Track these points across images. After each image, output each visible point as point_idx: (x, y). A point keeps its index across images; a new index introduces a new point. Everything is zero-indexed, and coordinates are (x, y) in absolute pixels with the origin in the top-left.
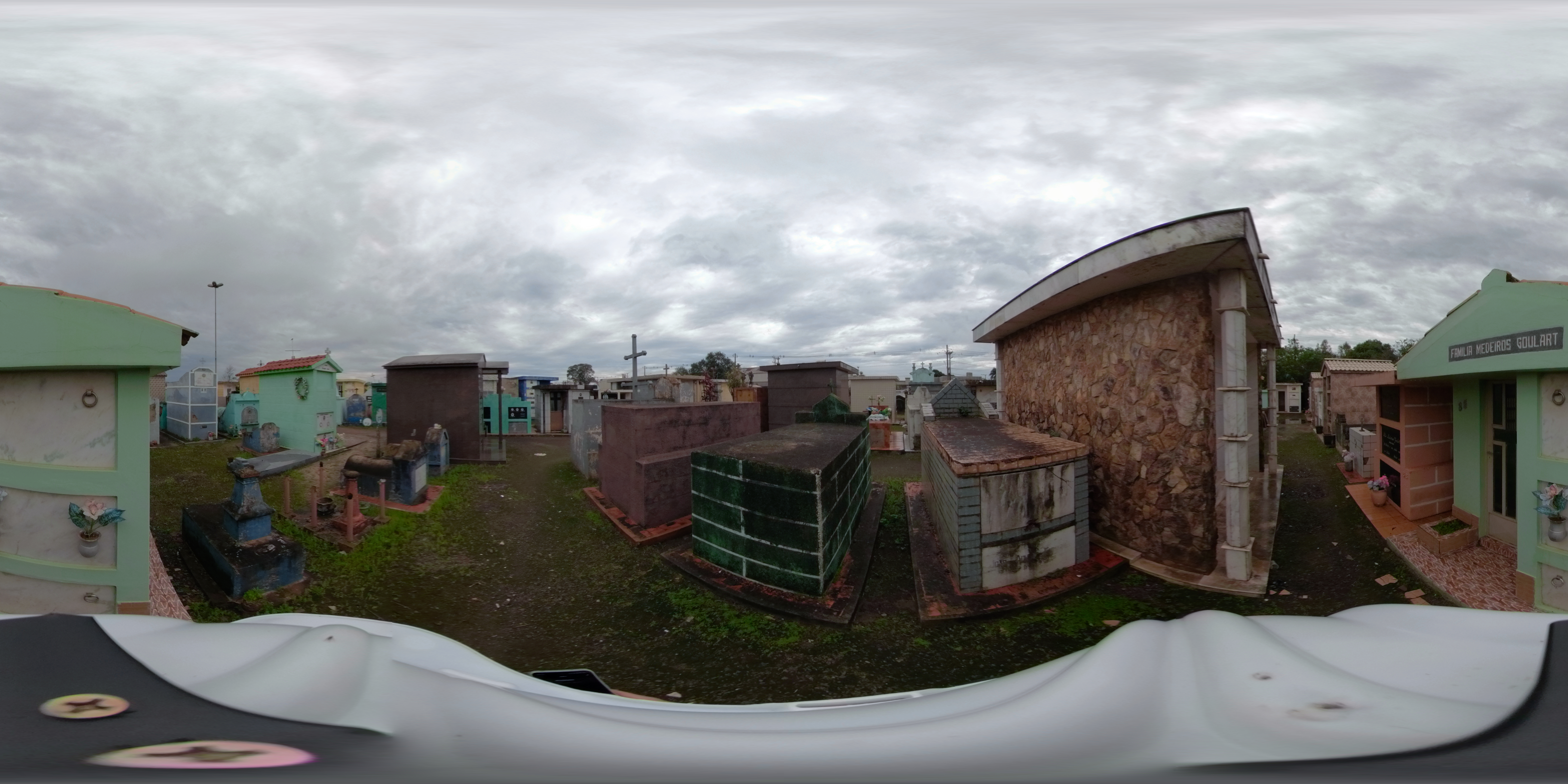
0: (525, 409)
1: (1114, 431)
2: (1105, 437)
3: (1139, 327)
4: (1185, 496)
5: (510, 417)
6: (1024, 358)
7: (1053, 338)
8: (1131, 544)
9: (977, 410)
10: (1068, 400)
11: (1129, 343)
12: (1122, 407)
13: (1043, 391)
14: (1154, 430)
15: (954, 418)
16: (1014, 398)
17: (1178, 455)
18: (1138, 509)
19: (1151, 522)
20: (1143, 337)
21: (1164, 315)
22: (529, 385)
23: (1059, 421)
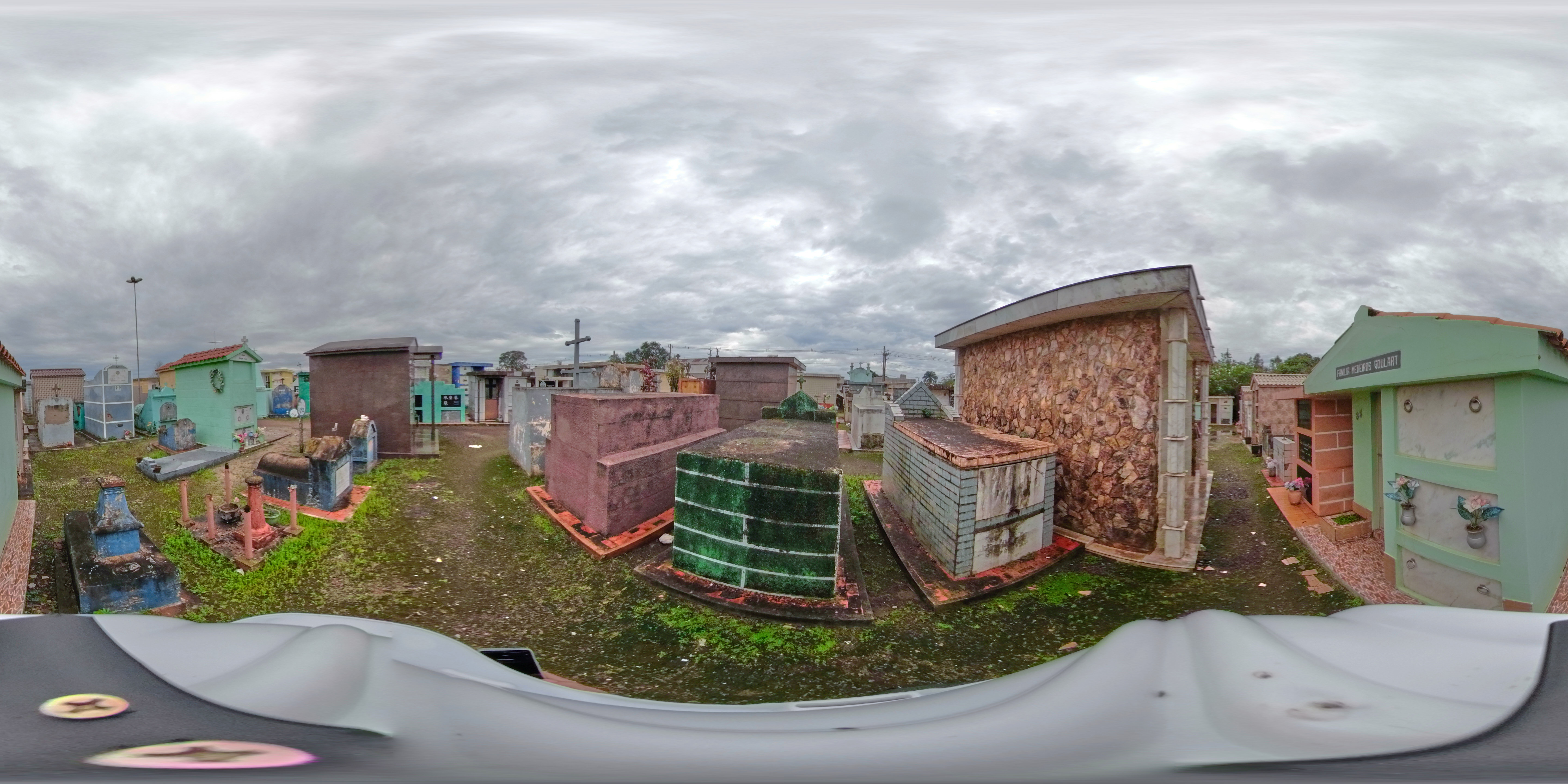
0: (459, 396)
1: (1076, 434)
2: (1066, 439)
3: (1102, 350)
4: (1135, 485)
5: (443, 406)
6: (987, 366)
7: (1020, 351)
8: (1085, 531)
9: (939, 412)
10: (1032, 406)
11: (1093, 362)
12: (1084, 414)
13: (1007, 397)
14: (1111, 432)
15: (918, 419)
16: (974, 403)
17: (1131, 452)
18: (1094, 499)
19: (1104, 510)
20: (1106, 358)
21: (1124, 341)
22: (462, 371)
23: (1022, 425)
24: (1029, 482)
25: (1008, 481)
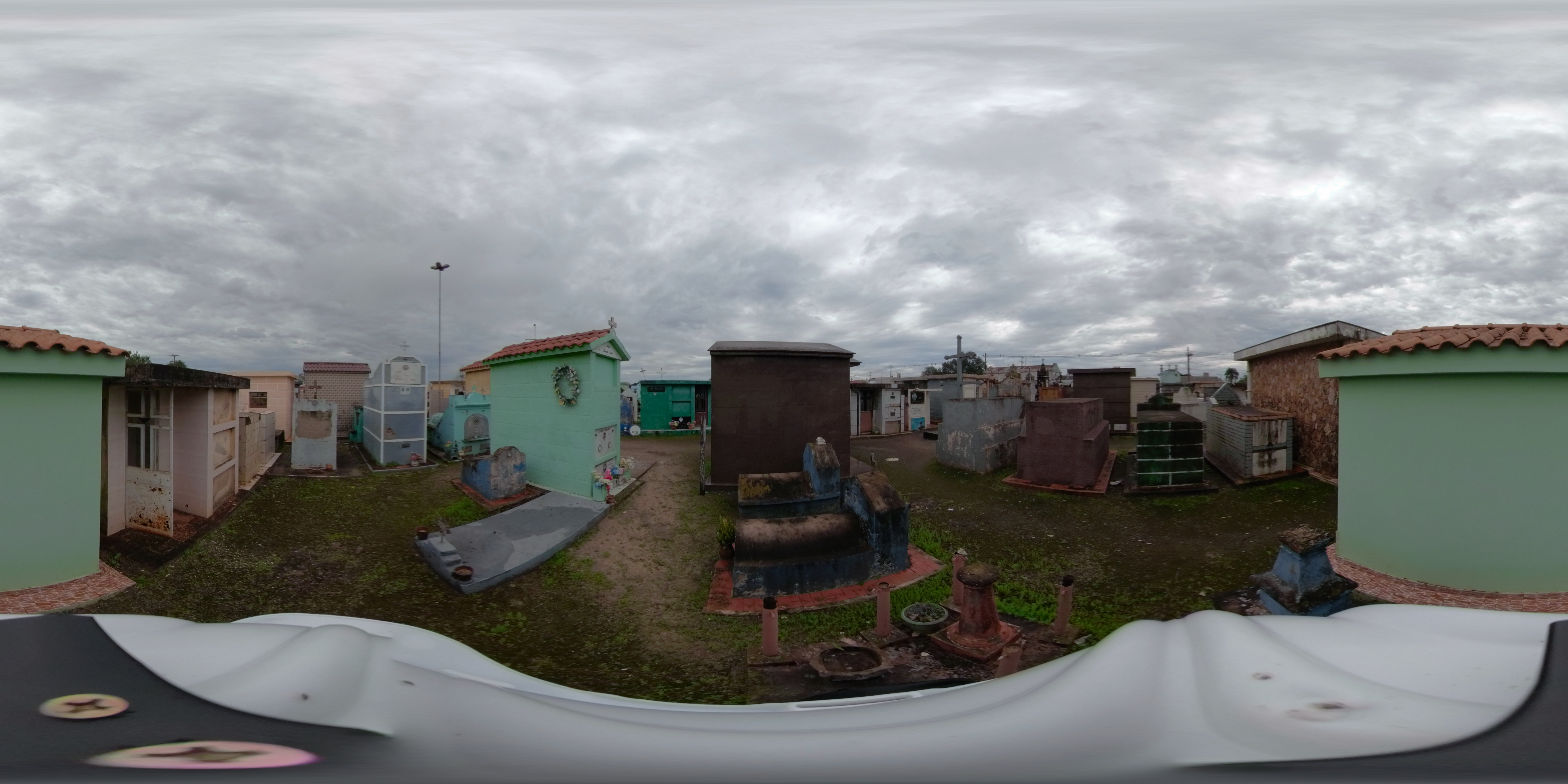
1: (1305, 409)
2: (1301, 411)
4: (1329, 436)
6: (1265, 373)
8: (1310, 463)
9: (1238, 400)
10: (1288, 396)
12: (1309, 398)
13: (1275, 391)
14: (1320, 407)
15: (1225, 406)
16: (1258, 394)
17: (1327, 417)
18: (1315, 444)
24: (1277, 431)
25: (1266, 429)
